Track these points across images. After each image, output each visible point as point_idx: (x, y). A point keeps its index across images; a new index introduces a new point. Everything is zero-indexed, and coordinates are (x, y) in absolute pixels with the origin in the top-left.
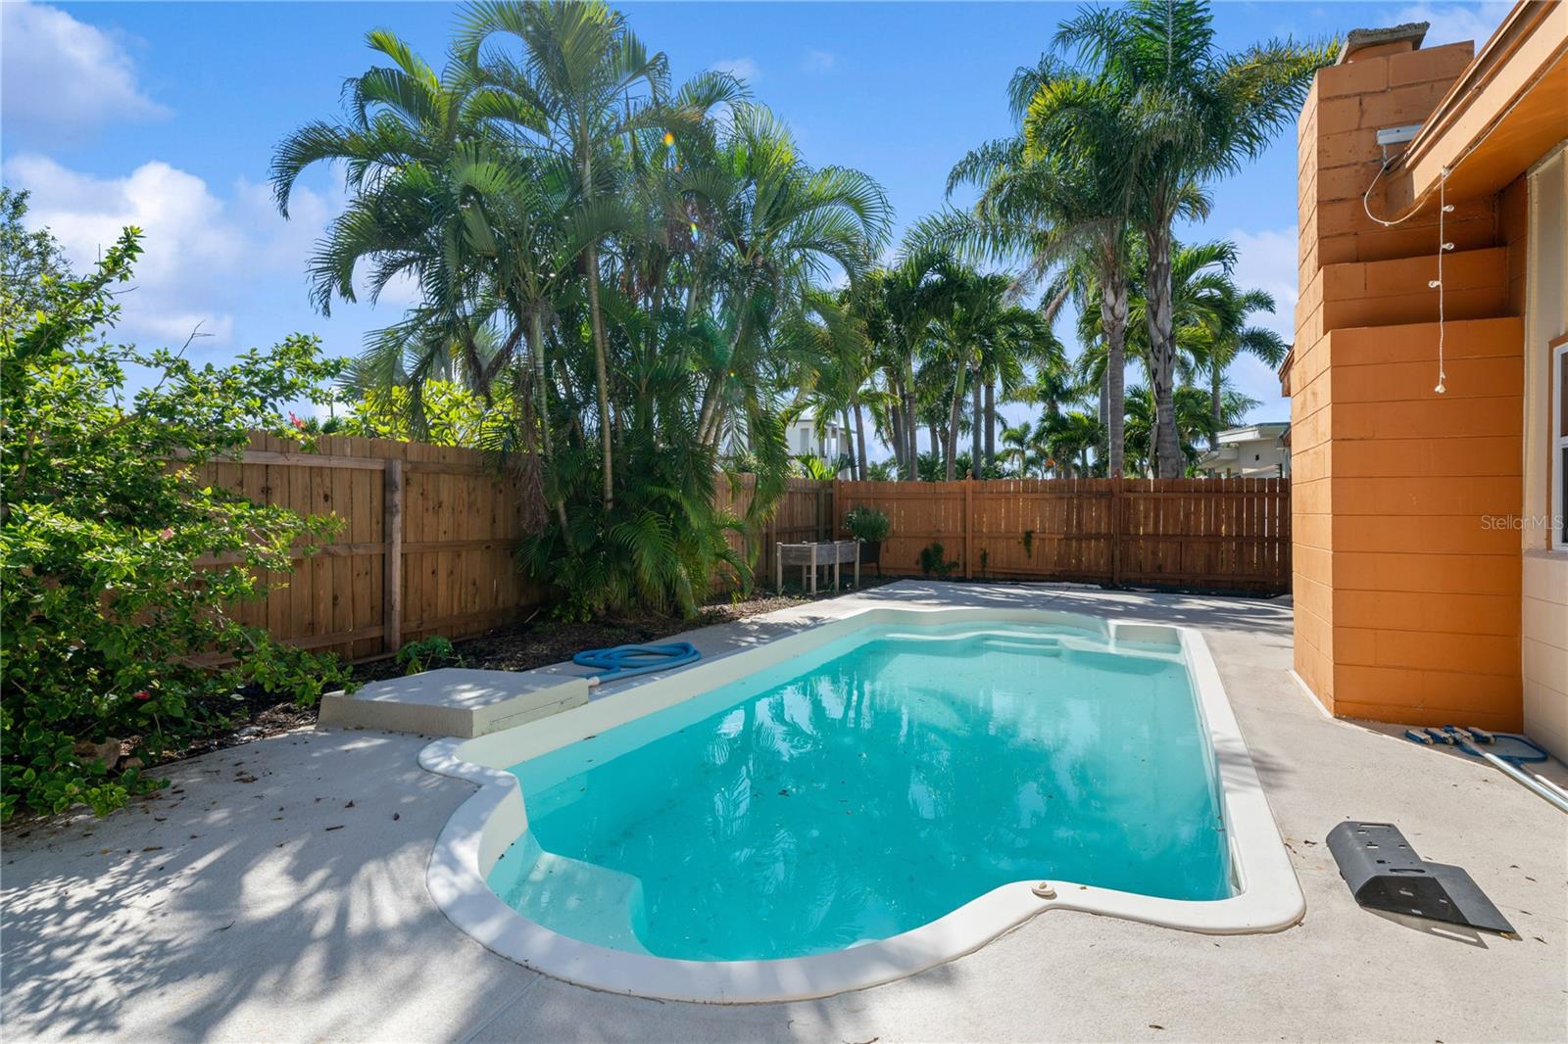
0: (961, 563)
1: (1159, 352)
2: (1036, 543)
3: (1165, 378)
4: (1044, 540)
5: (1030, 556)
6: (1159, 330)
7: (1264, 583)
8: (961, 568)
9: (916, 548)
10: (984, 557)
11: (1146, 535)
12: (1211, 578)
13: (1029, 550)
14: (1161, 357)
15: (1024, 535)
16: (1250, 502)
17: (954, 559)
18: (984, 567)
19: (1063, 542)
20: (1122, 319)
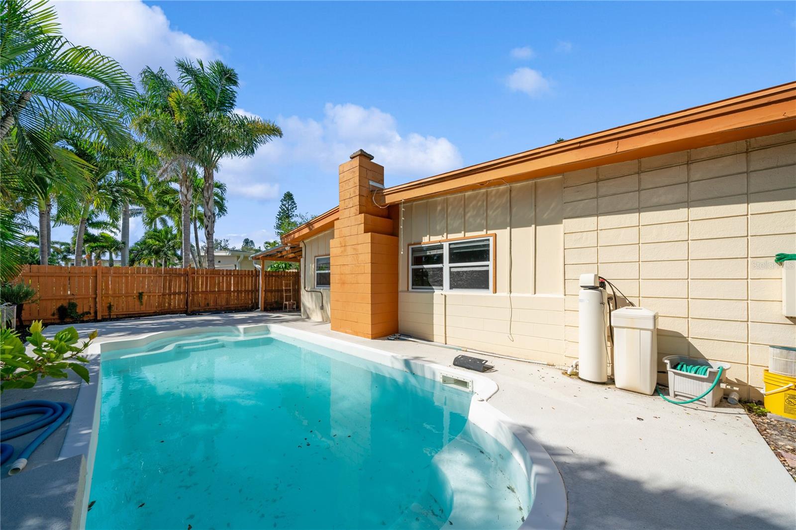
0: (92, 311)
1: (209, 218)
2: (145, 298)
3: (211, 230)
4: (150, 296)
5: (142, 305)
6: (209, 210)
7: (246, 306)
8: (93, 314)
9: (54, 306)
10: (110, 307)
11: (202, 292)
12: (227, 306)
13: (141, 302)
14: (210, 221)
15: (138, 294)
16: (242, 278)
17: (86, 310)
18: (110, 312)
19: (161, 297)
20: (190, 201)
